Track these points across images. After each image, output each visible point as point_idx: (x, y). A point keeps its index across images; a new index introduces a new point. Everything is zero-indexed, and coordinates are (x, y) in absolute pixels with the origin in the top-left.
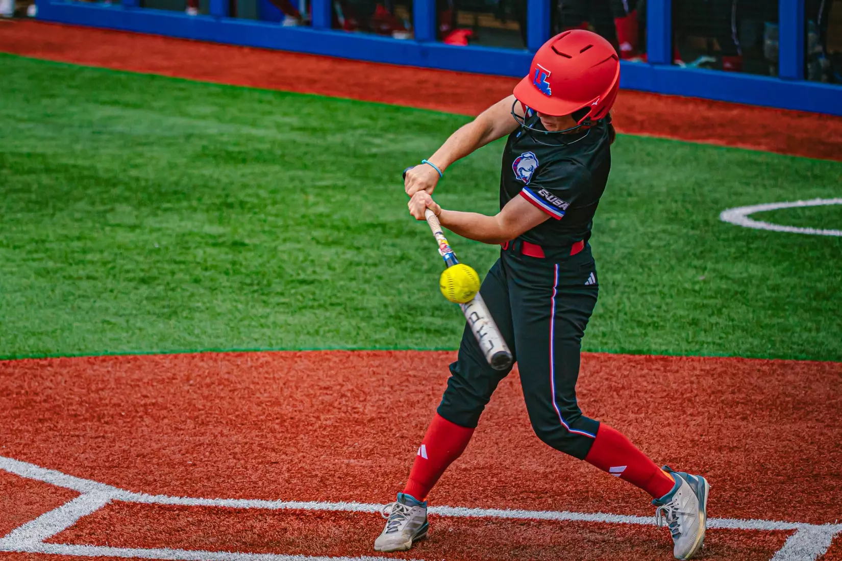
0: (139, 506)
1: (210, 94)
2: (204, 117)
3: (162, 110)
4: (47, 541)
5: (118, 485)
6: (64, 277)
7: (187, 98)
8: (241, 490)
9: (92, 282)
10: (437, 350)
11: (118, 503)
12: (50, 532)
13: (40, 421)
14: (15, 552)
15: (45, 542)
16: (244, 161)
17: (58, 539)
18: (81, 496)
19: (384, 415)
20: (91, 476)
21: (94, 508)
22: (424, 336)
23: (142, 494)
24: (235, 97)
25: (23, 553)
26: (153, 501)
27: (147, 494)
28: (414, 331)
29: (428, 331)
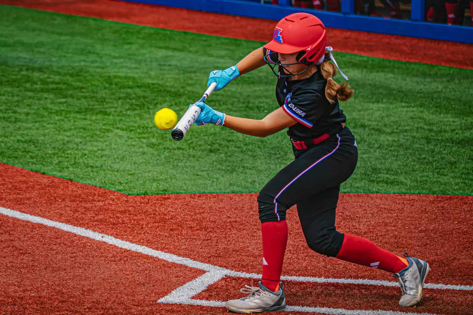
0: (242, 280)
1: (222, 44)
2: (222, 57)
3: (196, 52)
4: (193, 298)
5: (227, 267)
6: (164, 148)
7: (210, 46)
8: (299, 271)
9: (181, 151)
10: (394, 193)
11: (229, 277)
12: (193, 293)
13: (171, 230)
14: (176, 304)
15: (192, 299)
16: (253, 83)
17: (198, 297)
18: (206, 273)
19: (372, 230)
20: (209, 262)
21: (216, 280)
22: (385, 185)
23: (242, 272)
24: (238, 45)
25: (180, 304)
26: (249, 277)
27: (245, 273)
28: (378, 182)
29: (387, 183)
